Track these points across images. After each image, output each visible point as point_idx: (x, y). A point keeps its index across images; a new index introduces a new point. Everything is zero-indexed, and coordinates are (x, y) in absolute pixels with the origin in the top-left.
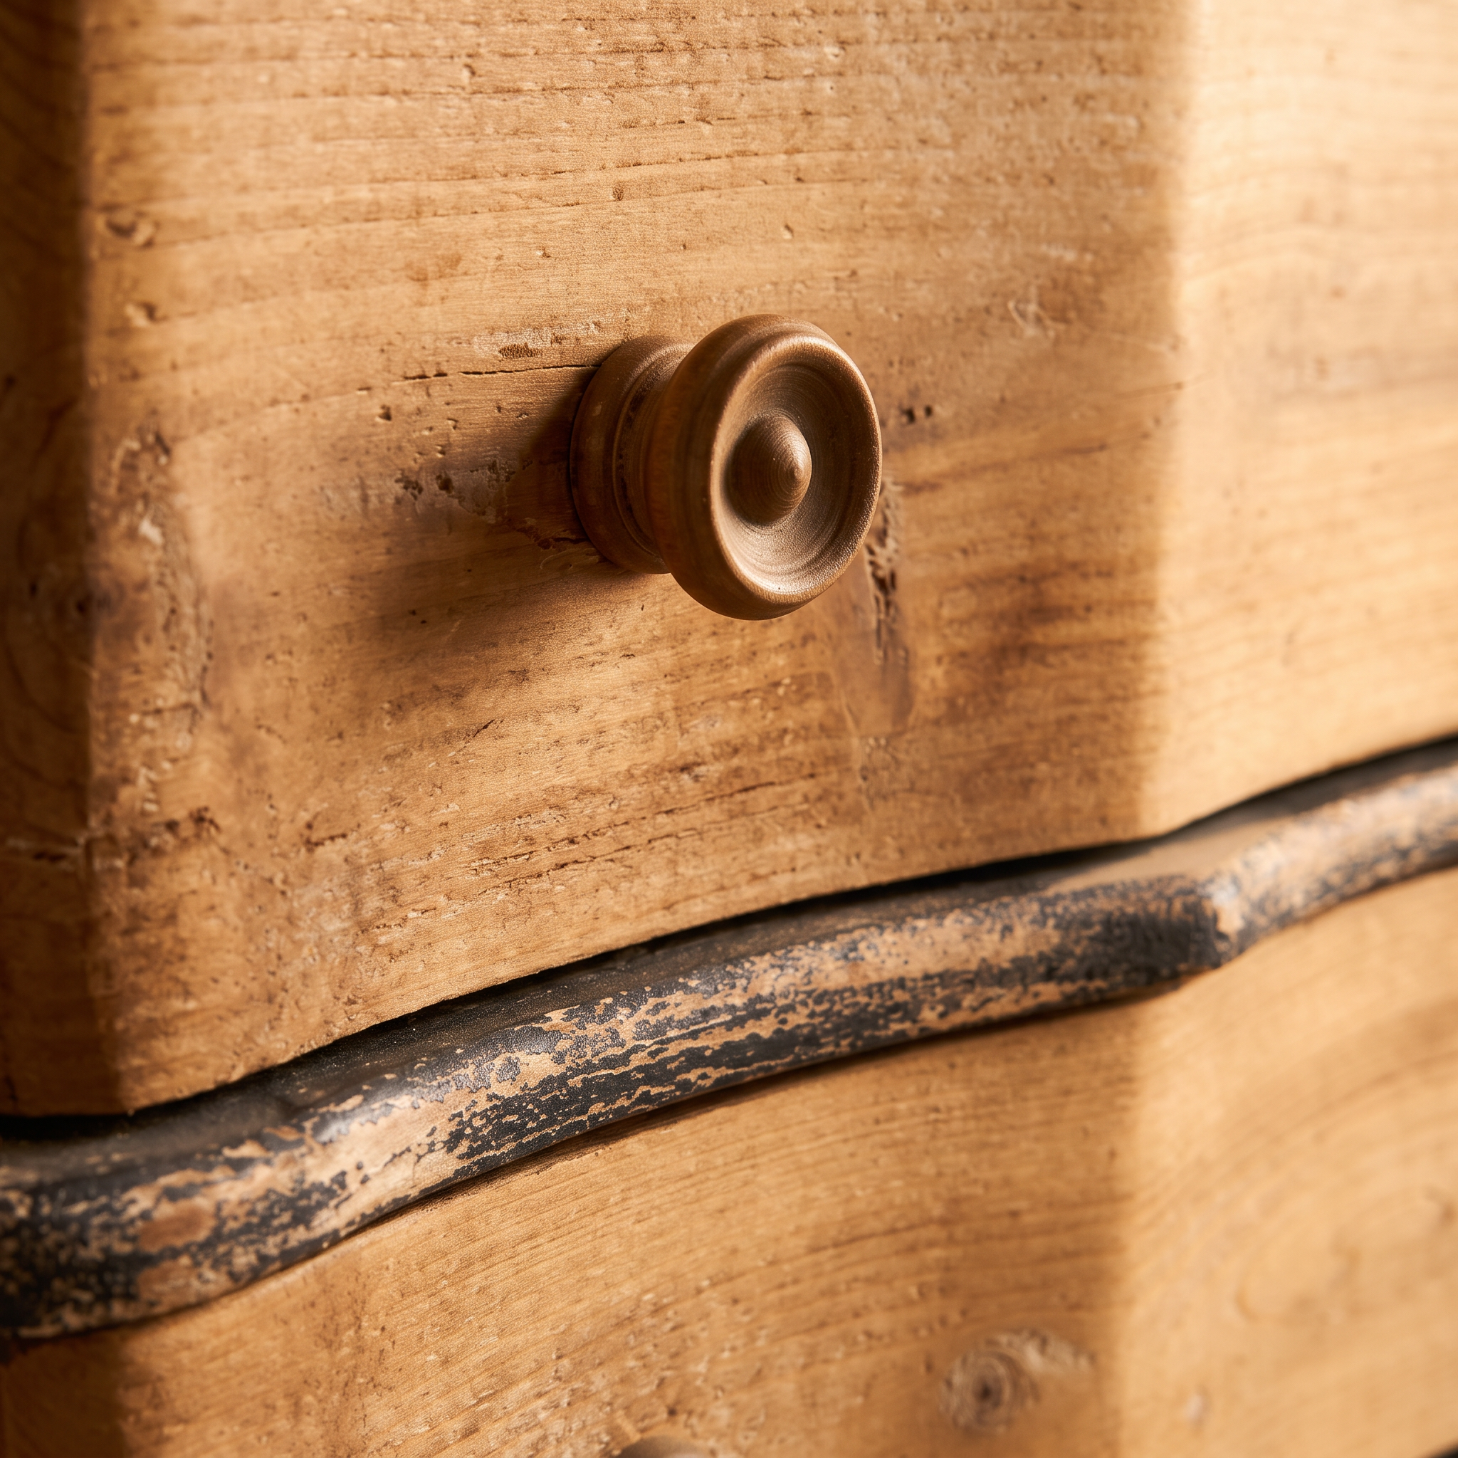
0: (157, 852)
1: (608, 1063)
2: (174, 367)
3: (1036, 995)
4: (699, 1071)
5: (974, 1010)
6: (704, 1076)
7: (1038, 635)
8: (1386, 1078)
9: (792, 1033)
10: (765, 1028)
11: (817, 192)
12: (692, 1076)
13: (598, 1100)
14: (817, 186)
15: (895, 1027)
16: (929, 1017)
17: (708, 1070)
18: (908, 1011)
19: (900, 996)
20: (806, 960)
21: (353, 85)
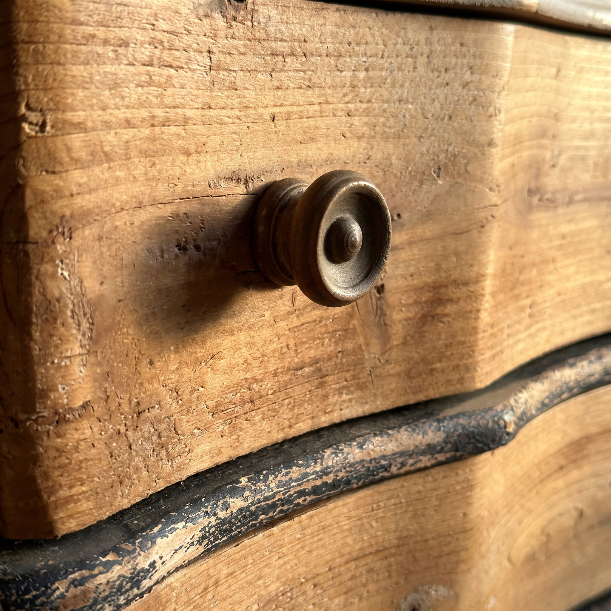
0: (68, 421)
1: (267, 499)
2: (72, 195)
3: (436, 459)
4: (303, 498)
5: (412, 465)
6: (305, 500)
7: (439, 310)
8: (561, 468)
9: (340, 480)
10: (329, 479)
11: (356, 121)
12: (300, 501)
13: (262, 514)
14: (356, 118)
15: (381, 475)
16: (394, 470)
17: (307, 497)
18: (386, 469)
19: (383, 462)
20: (346, 450)
21: (155, 62)
